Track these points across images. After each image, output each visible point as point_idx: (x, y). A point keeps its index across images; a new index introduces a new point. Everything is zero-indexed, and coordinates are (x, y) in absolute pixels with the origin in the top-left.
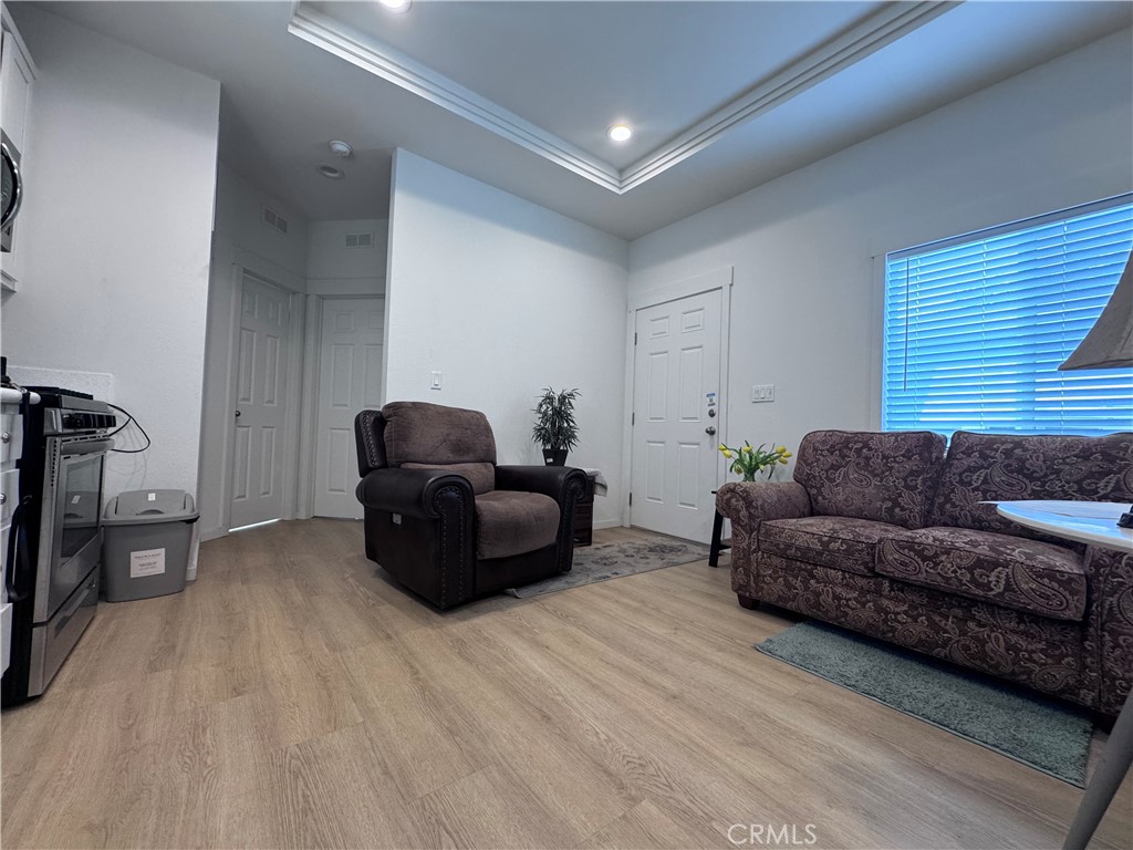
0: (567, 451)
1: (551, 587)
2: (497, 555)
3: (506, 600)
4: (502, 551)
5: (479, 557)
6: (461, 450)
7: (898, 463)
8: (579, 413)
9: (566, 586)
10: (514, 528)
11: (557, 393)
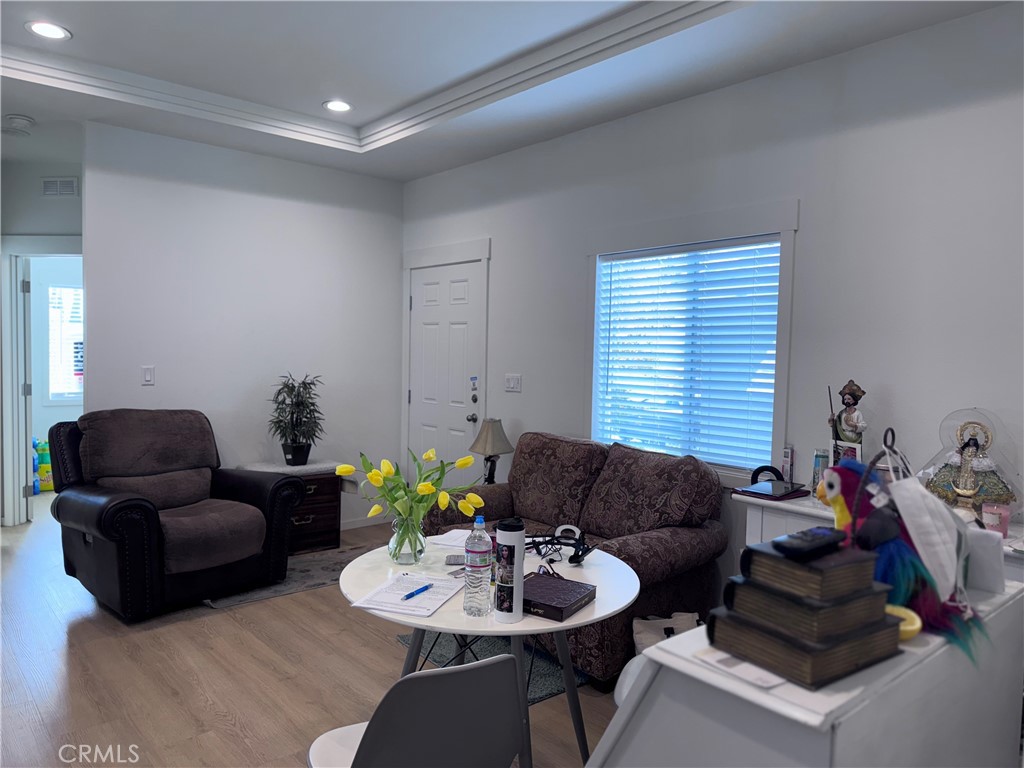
0: (310, 445)
1: (256, 596)
2: (185, 570)
3: (200, 610)
4: (192, 565)
5: (167, 573)
6: (168, 459)
7: (569, 473)
8: (324, 401)
9: (273, 595)
10: (204, 543)
11: (298, 380)
